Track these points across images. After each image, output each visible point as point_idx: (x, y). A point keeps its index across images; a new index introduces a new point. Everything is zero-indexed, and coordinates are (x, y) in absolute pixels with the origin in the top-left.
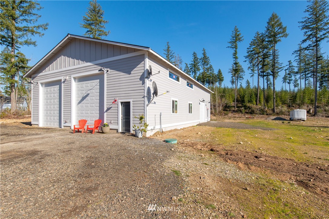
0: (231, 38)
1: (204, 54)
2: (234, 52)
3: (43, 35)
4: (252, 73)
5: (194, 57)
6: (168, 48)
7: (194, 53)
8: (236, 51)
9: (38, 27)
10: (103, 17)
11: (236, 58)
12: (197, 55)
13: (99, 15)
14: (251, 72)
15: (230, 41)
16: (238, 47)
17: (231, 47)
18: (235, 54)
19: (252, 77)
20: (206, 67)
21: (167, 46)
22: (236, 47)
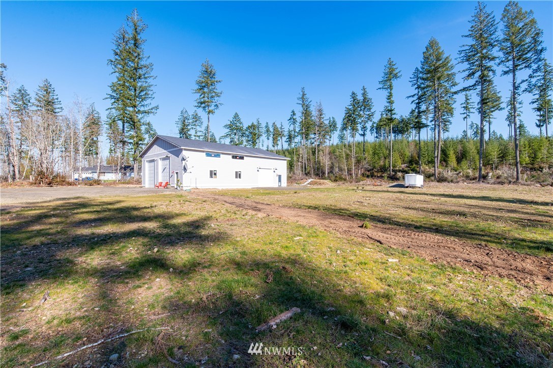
0: (383, 75)
1: (364, 94)
2: (388, 95)
3: (156, 113)
4: (465, 113)
5: (352, 99)
6: (304, 95)
7: (353, 93)
8: (390, 93)
9: (152, 109)
10: (215, 77)
11: (391, 103)
12: (357, 96)
13: (211, 76)
14: (465, 111)
15: (383, 79)
16: (393, 87)
17: (383, 88)
18: (390, 96)
19: (465, 119)
20: (368, 113)
21: (302, 93)
22: (390, 87)
